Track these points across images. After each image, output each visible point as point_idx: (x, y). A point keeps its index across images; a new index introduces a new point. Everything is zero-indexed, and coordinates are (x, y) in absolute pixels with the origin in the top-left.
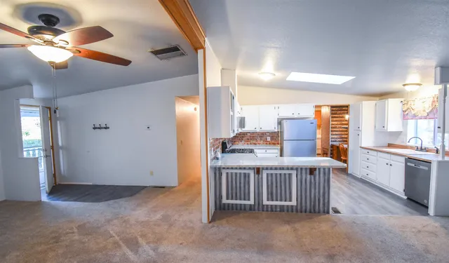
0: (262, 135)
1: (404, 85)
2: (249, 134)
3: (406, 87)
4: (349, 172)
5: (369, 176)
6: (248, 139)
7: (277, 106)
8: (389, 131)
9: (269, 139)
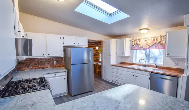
0: (50, 60)
1: (140, 30)
2: (36, 60)
3: (141, 31)
4: (103, 79)
5: (118, 82)
6: (36, 64)
7: (62, 36)
8: (126, 55)
9: (55, 63)
